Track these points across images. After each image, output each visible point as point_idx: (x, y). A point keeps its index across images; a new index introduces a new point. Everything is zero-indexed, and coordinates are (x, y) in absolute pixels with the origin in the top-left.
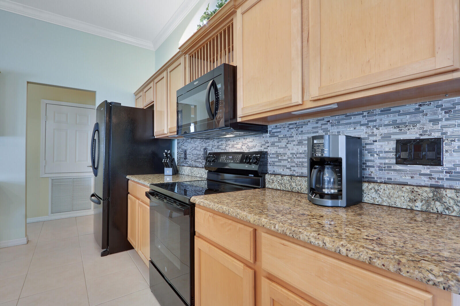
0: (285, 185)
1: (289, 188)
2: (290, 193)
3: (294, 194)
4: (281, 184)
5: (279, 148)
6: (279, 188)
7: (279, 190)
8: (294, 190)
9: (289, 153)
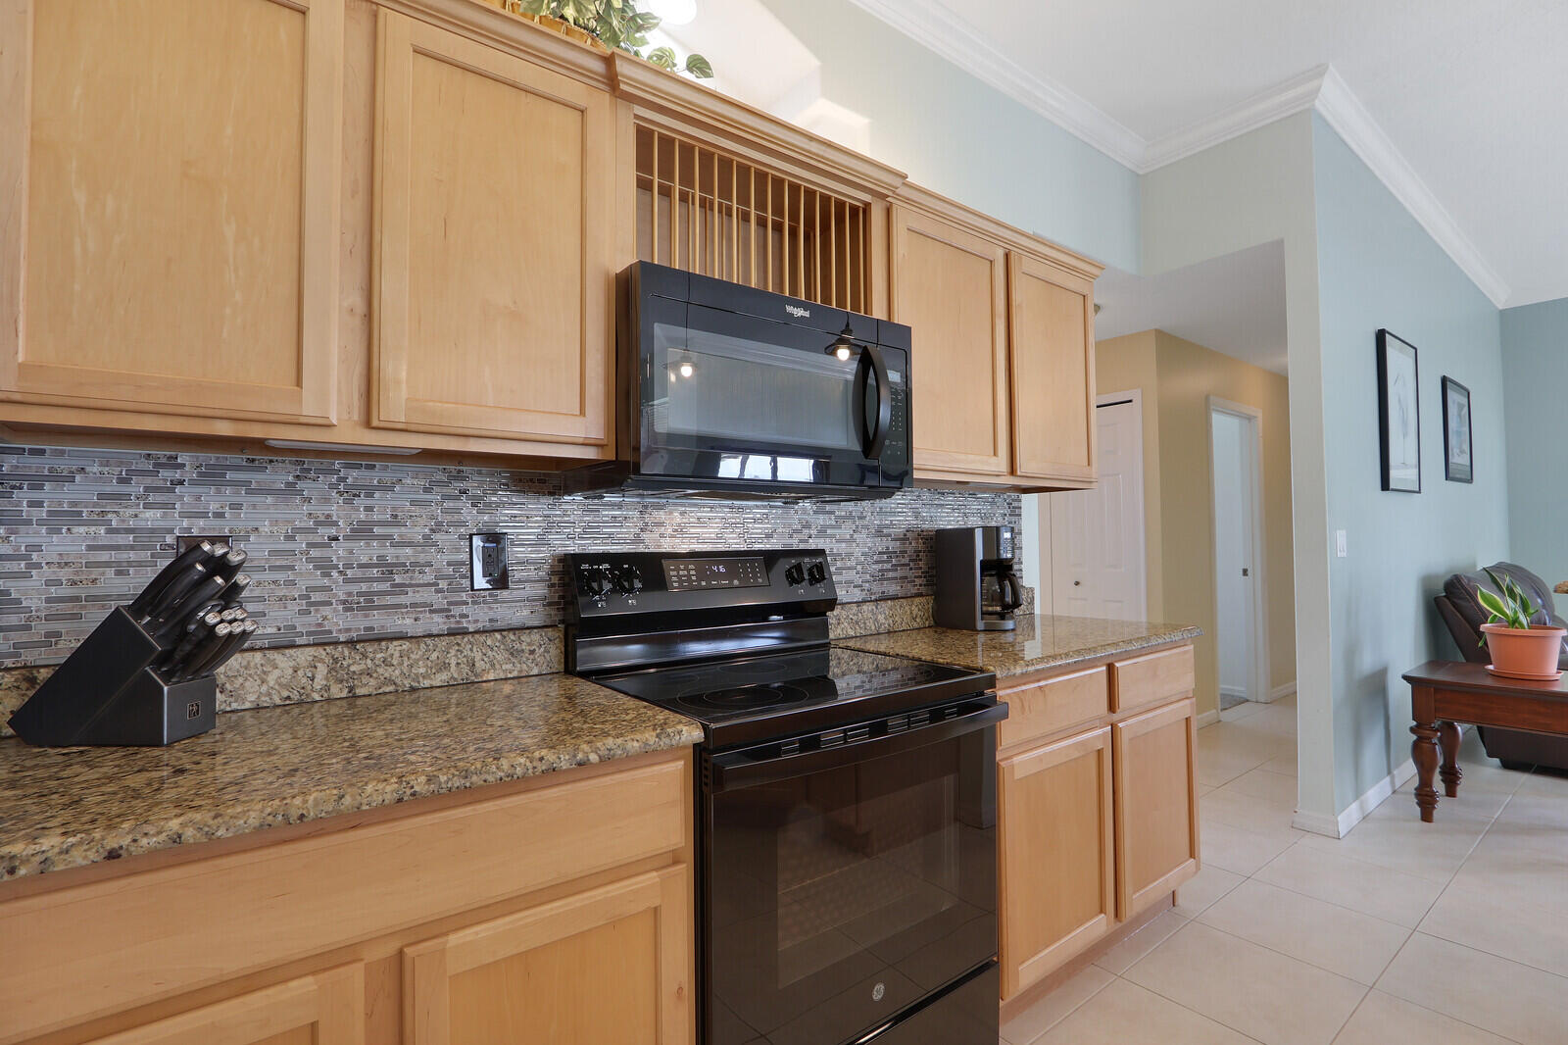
0: (865, 623)
1: (873, 628)
2: (876, 637)
3: (881, 637)
4: (857, 623)
5: (838, 541)
6: (852, 634)
7: (852, 637)
8: (881, 631)
9: (857, 551)
